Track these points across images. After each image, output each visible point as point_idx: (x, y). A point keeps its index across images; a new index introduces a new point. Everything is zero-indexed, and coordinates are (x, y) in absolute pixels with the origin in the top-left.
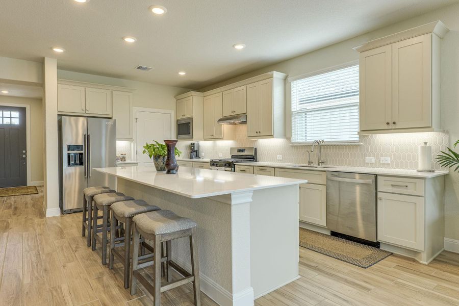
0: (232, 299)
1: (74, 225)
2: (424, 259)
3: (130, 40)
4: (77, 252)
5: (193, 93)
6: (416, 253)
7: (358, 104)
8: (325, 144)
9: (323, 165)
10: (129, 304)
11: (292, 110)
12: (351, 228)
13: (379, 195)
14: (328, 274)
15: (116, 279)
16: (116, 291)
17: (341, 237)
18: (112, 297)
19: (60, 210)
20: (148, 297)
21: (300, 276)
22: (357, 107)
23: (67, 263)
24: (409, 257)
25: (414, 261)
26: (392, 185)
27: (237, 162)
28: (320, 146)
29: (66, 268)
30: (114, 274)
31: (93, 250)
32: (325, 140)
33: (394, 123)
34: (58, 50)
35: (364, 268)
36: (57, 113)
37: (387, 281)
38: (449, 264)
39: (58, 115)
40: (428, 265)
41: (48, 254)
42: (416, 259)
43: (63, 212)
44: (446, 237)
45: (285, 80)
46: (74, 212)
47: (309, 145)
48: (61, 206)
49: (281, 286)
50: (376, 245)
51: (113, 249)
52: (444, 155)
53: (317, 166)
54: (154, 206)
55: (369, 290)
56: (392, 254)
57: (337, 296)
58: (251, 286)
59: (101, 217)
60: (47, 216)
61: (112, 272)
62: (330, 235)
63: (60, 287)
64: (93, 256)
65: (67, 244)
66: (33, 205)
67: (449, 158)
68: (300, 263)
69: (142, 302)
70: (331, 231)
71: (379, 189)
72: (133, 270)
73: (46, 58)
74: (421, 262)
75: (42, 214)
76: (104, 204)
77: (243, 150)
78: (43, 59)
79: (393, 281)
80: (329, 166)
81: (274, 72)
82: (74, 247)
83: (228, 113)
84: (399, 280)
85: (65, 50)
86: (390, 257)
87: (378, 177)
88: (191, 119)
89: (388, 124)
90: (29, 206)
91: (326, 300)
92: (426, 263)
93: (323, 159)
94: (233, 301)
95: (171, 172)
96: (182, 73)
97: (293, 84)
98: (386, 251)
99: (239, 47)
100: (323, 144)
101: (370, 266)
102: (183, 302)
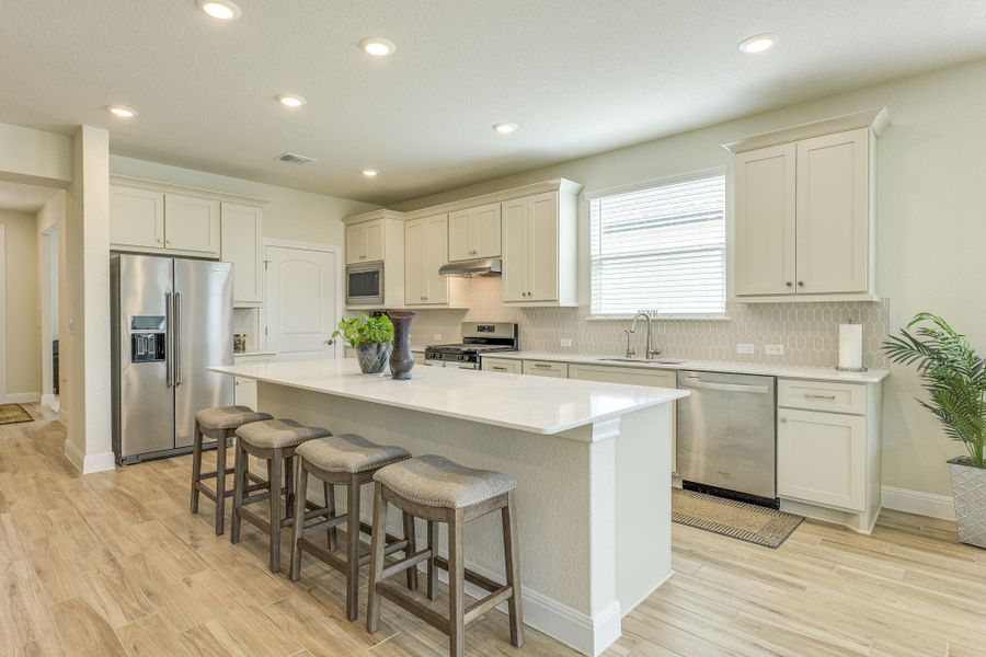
0: (592, 627)
1: (158, 488)
2: (864, 526)
3: (291, 102)
4: (200, 549)
5: (386, 213)
6: (848, 515)
7: (724, 246)
8: (660, 317)
9: (656, 358)
10: (375, 653)
11: (592, 253)
12: (726, 475)
13: (781, 413)
14: (721, 564)
15: (321, 603)
16: (333, 629)
17: (704, 492)
18: (331, 641)
19: (113, 456)
20: (407, 634)
21: (673, 572)
22: (719, 252)
23: (191, 573)
24: (838, 523)
25: (846, 529)
26: (807, 396)
27: (483, 351)
28: (648, 322)
29: (193, 585)
30: (309, 591)
31: (233, 541)
32: (660, 312)
33: (801, 284)
34: (122, 113)
35: (773, 547)
36: (108, 248)
37: (826, 571)
38: (903, 531)
39: (111, 251)
40: (871, 537)
41: (136, 557)
42: (847, 525)
43: (119, 461)
44: (885, 484)
45: (578, 195)
46: (144, 461)
47: (625, 321)
48: (116, 448)
49: (649, 593)
50: (772, 504)
51: (301, 540)
52: (894, 341)
53: (644, 359)
54: (396, 448)
55: (803, 588)
56: (804, 519)
57: (755, 604)
58: (616, 598)
59: (232, 471)
60: (86, 471)
61: (302, 589)
62: (681, 487)
63: (204, 629)
64: (240, 556)
65: (167, 533)
66: (37, 448)
67: (903, 347)
68: (674, 549)
69: (401, 647)
70: (684, 482)
71: (779, 404)
72: (376, 581)
73: (84, 127)
74: (860, 531)
75: (71, 469)
76: (275, 446)
77: (491, 329)
78: (79, 129)
79: (833, 568)
80: (673, 360)
81: (563, 180)
82: (185, 536)
83: (459, 255)
84: (841, 567)
85: (137, 113)
86: (804, 525)
87: (779, 381)
88: (382, 264)
89: (789, 284)
90: (29, 449)
91: (742, 613)
92: (869, 533)
93: (657, 346)
94: (595, 630)
95: (404, 375)
96: (370, 174)
97: (594, 203)
98: (792, 515)
99: (505, 129)
100: (655, 318)
101: (781, 543)
102: (484, 639)
